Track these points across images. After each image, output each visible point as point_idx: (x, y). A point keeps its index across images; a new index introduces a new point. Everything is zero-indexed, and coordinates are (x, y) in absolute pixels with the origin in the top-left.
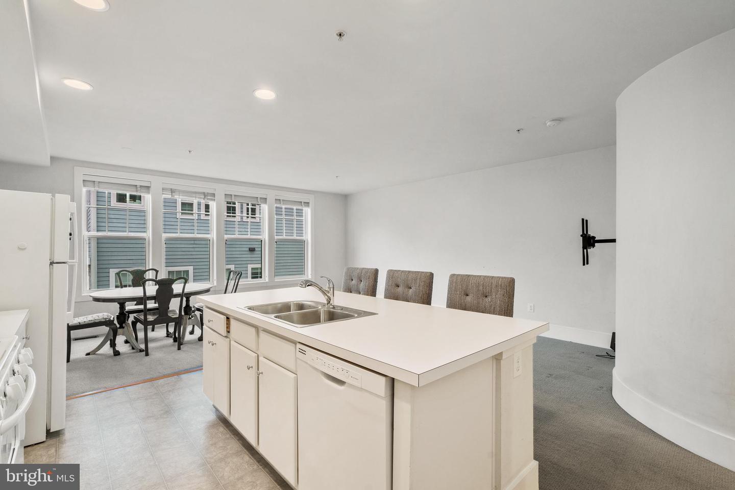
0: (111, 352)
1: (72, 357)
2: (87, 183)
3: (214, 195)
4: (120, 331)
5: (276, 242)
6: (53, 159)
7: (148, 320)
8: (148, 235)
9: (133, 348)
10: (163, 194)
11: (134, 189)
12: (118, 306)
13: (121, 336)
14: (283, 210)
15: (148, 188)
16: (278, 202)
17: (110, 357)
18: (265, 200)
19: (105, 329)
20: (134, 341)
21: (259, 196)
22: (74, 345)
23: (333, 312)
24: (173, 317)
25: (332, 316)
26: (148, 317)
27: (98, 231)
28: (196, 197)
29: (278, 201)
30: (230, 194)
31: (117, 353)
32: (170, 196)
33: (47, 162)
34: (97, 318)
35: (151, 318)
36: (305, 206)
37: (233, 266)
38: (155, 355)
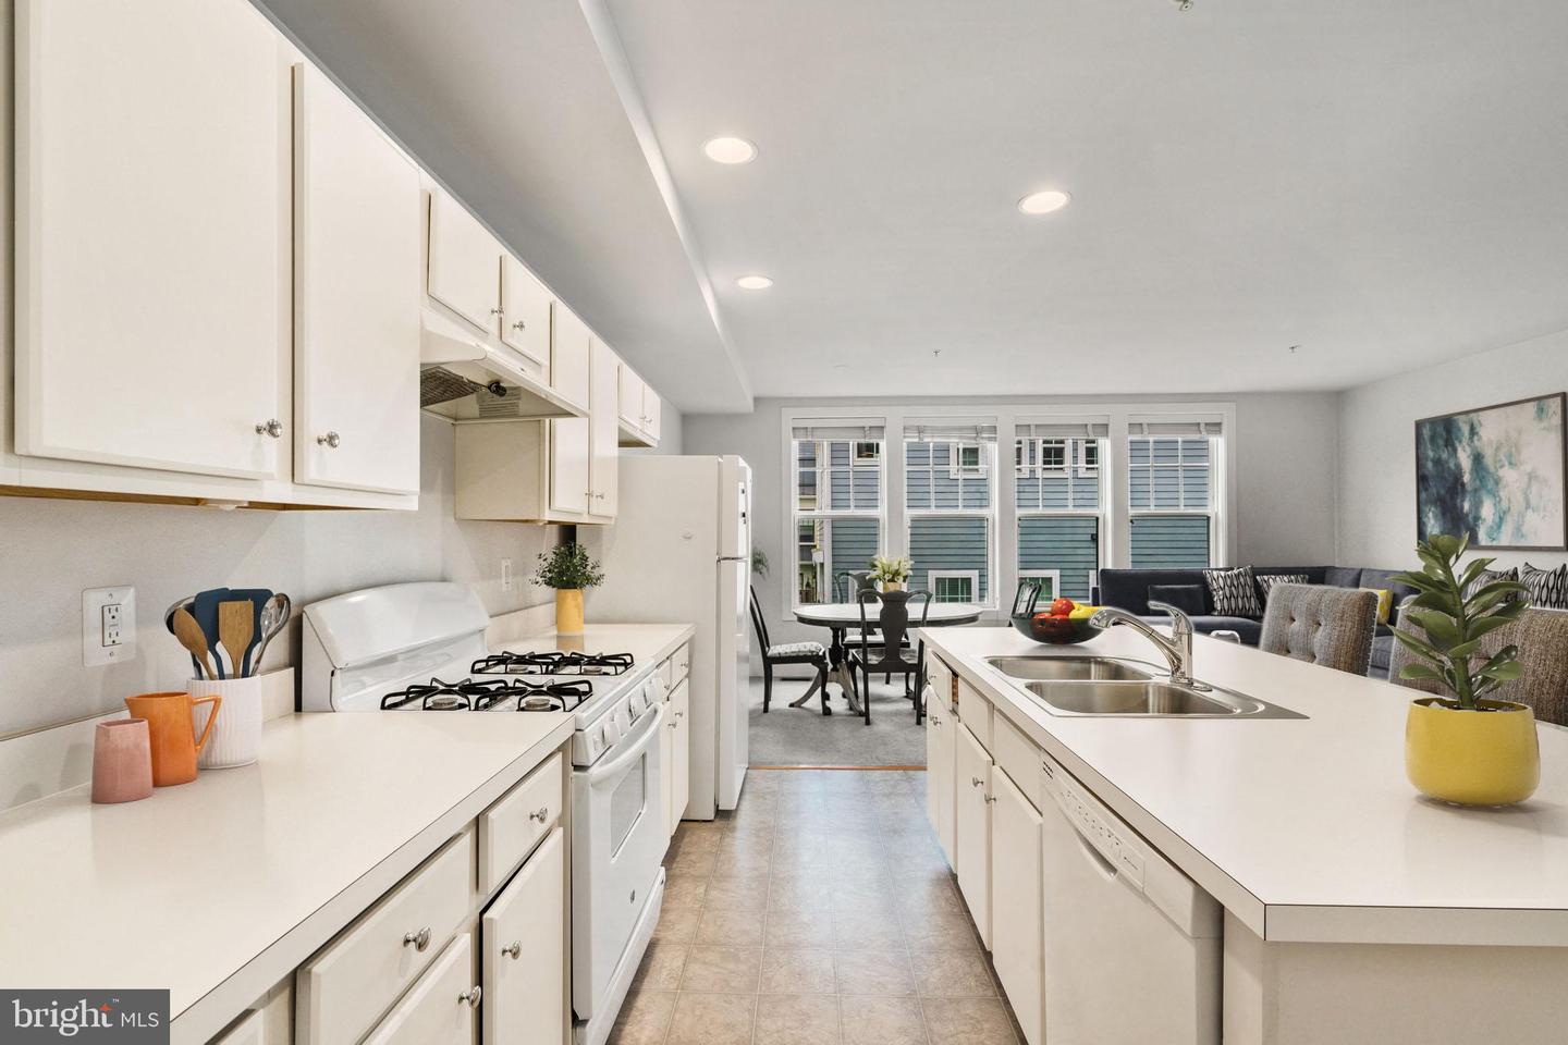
0: (820, 708)
1: (772, 705)
2: (797, 432)
3: (994, 429)
4: (833, 675)
5: (1132, 521)
6: (757, 400)
7: (869, 662)
8: (881, 512)
9: (851, 709)
10: (905, 437)
11: (860, 433)
12: (831, 633)
13: (834, 684)
14: (1151, 446)
15: (882, 428)
16: (1137, 429)
17: (818, 715)
18: (1104, 429)
19: (811, 670)
20: (853, 698)
21: (1090, 422)
22: (777, 688)
23: (1183, 693)
24: (909, 662)
25: (1181, 703)
26: (869, 657)
27: (833, 507)
28: (961, 437)
29: (1135, 427)
30: (1027, 423)
31: (827, 712)
32: (916, 440)
33: (747, 405)
34: (802, 649)
35: (874, 659)
36: (1208, 432)
37: (1058, 572)
38: (881, 727)
